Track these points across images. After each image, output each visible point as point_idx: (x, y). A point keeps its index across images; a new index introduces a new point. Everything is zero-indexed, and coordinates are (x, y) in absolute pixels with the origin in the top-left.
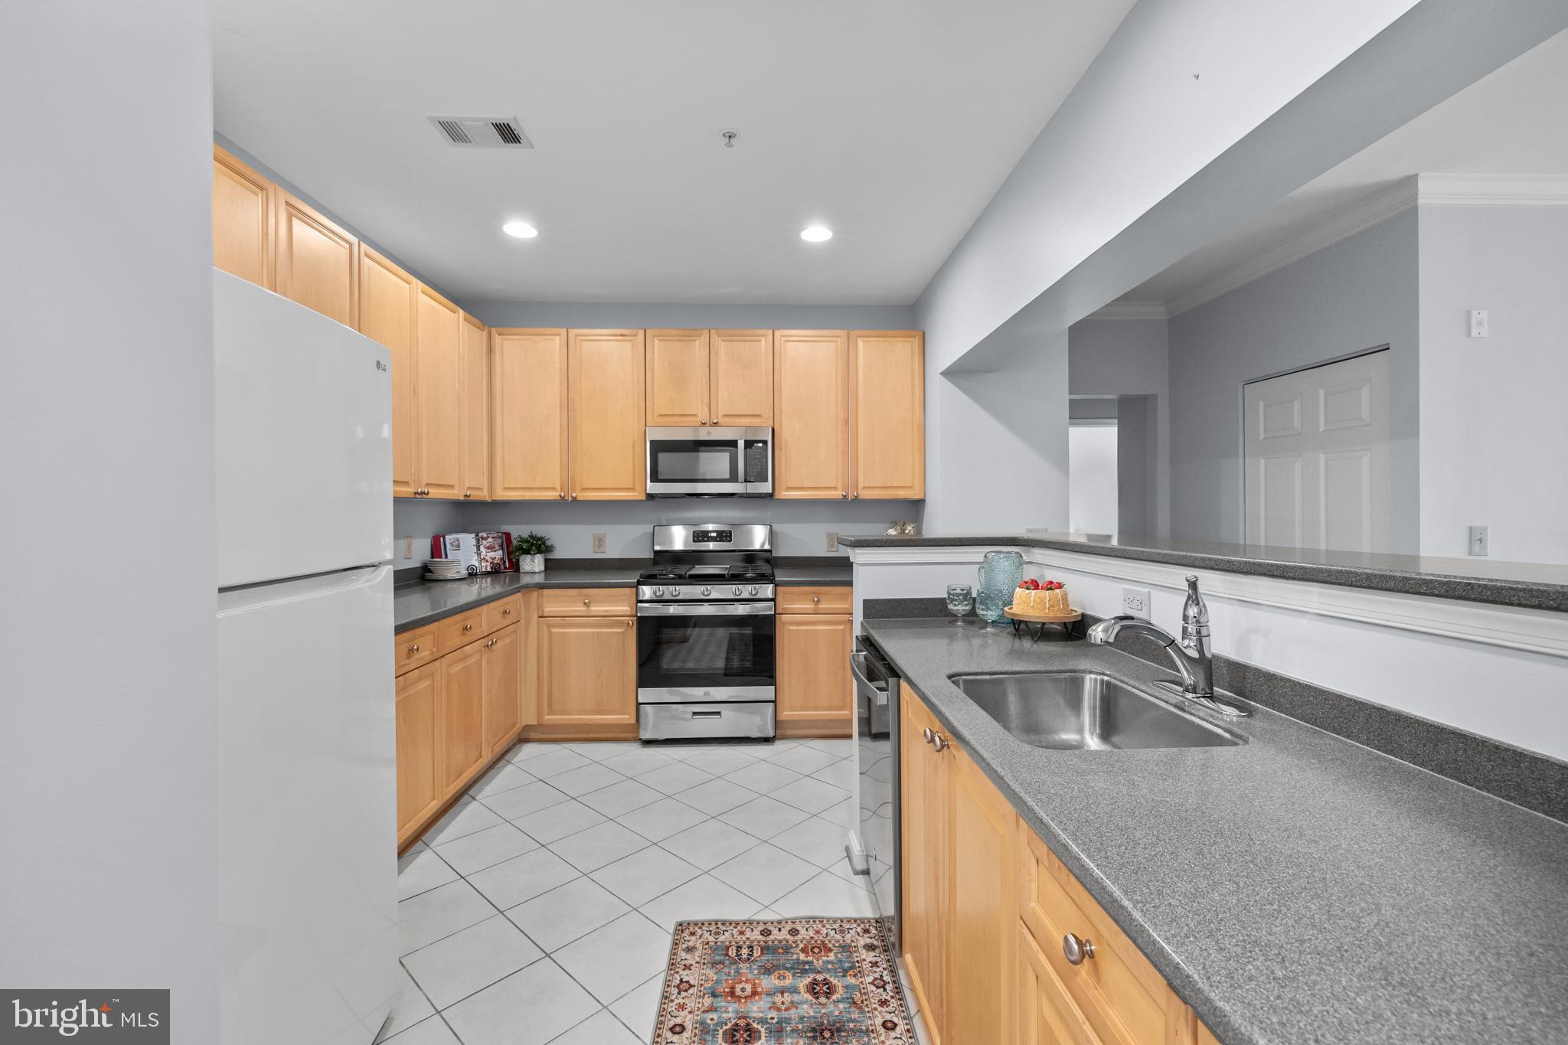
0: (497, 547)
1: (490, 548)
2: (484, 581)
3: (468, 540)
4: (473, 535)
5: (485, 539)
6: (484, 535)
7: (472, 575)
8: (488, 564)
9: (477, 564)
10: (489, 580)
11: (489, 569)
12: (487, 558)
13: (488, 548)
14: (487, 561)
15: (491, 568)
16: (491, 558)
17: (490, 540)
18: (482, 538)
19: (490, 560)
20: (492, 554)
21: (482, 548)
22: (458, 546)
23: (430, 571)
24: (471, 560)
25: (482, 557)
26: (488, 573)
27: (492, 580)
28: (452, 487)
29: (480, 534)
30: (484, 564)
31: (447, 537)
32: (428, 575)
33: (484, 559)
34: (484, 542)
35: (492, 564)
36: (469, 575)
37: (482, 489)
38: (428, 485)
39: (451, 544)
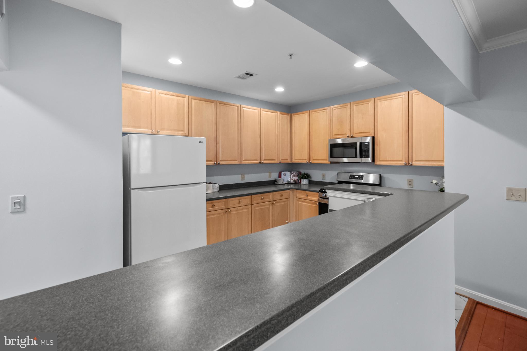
0: (296, 176)
1: (294, 176)
2: (291, 185)
3: (288, 173)
5: (293, 173)
6: (293, 172)
7: (288, 183)
9: (289, 180)
10: (293, 185)
11: (293, 182)
13: (293, 176)
14: (293, 180)
15: (294, 182)
16: (294, 179)
17: (294, 174)
20: (294, 178)
21: (291, 176)
22: (285, 175)
23: (276, 182)
24: (288, 179)
26: (292, 183)
27: (294, 185)
28: (275, 160)
29: (291, 172)
30: (291, 181)
31: (282, 172)
32: (276, 183)
33: (292, 179)
34: (292, 174)
35: (294, 181)
36: (286, 183)
37: (287, 160)
38: (265, 160)
39: (283, 174)
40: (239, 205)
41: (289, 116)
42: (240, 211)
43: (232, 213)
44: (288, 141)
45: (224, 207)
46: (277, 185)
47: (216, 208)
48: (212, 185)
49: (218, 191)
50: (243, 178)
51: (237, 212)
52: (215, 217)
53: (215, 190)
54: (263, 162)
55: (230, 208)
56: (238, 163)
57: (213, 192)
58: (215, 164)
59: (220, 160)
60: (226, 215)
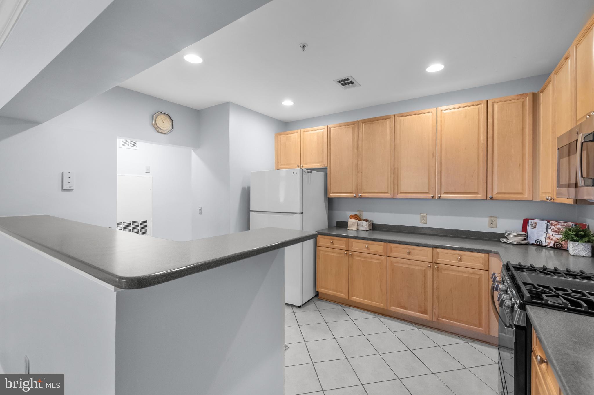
0: (561, 232)
2: (547, 251)
3: (542, 223)
4: (546, 222)
5: (555, 225)
6: (555, 223)
7: (539, 245)
8: (552, 242)
9: (543, 240)
10: (552, 252)
11: (552, 245)
12: (552, 237)
13: (556, 231)
14: (552, 240)
15: (554, 245)
16: (557, 239)
17: (559, 226)
18: (552, 224)
19: (554, 239)
20: (555, 236)
21: (549, 231)
22: (535, 227)
24: (540, 236)
25: (548, 236)
26: (551, 248)
27: (554, 252)
29: (550, 222)
30: (548, 241)
31: (530, 220)
32: (503, 240)
33: (549, 238)
34: (553, 227)
35: (555, 243)
36: (534, 244)
39: (531, 225)
40: (366, 251)
42: (368, 260)
43: (356, 258)
45: (344, 247)
46: (503, 245)
47: (335, 246)
48: (358, 222)
49: (366, 230)
50: (423, 220)
51: (363, 259)
52: (334, 256)
53: (361, 228)
54: (440, 197)
55: (352, 250)
56: (390, 197)
57: (357, 230)
58: (354, 196)
59: (363, 192)
60: (348, 258)
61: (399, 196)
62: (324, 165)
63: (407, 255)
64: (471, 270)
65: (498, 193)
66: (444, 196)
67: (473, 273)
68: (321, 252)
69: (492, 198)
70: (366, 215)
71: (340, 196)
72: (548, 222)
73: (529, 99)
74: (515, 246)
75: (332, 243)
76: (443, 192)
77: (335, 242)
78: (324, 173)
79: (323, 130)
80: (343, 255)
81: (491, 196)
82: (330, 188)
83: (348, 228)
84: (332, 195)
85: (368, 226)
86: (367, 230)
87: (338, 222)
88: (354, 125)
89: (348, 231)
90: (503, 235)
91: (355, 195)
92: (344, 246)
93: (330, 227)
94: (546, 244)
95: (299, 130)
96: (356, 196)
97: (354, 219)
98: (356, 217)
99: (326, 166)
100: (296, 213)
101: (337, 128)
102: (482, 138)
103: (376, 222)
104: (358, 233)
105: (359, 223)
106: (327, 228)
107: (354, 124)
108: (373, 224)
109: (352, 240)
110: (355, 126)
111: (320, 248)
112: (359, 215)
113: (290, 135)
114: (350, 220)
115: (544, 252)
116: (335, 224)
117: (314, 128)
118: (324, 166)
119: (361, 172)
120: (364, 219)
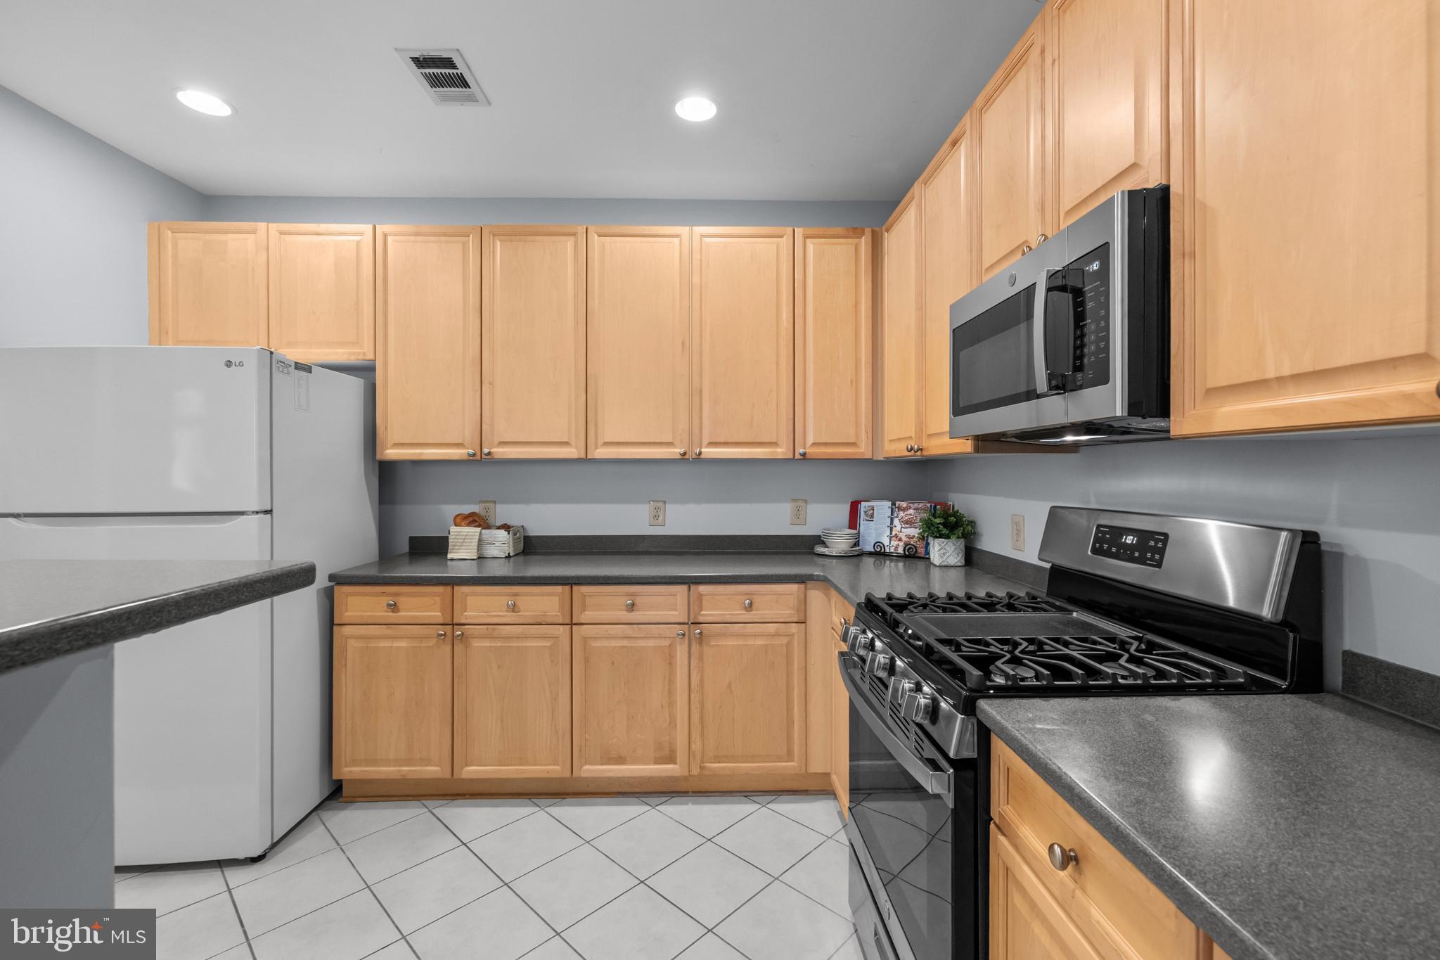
0: (916, 523)
1: (908, 523)
2: (893, 564)
3: (883, 508)
4: (890, 504)
5: (904, 510)
6: (904, 504)
7: (880, 554)
8: (901, 544)
9: (886, 541)
10: (901, 565)
11: (900, 550)
12: (900, 535)
13: (906, 522)
14: (900, 540)
15: (904, 550)
16: (908, 536)
17: (911, 511)
18: (900, 508)
19: (905, 539)
20: (909, 531)
21: (896, 522)
22: (872, 516)
23: (823, 544)
24: (881, 535)
25: (894, 533)
26: (899, 556)
27: (905, 565)
28: (774, 444)
29: (897, 503)
30: (894, 543)
31: (862, 503)
32: (820, 549)
33: (896, 536)
34: (901, 514)
35: (906, 545)
36: (870, 554)
37: (854, 444)
38: (712, 444)
39: (865, 512)
40: (510, 617)
41: (864, 243)
42: (514, 644)
43: (476, 643)
44: (857, 361)
45: (436, 615)
46: (820, 561)
47: (404, 614)
48: (481, 533)
49: (506, 557)
50: (656, 517)
51: (499, 644)
52: (398, 647)
53: (491, 551)
54: (700, 453)
55: (463, 621)
56: (576, 456)
57: (479, 558)
58: (469, 455)
59: (496, 442)
60: (449, 648)
61: (601, 453)
62: (364, 354)
63: (625, 613)
64: (772, 628)
65: (814, 444)
66: (708, 452)
67: (777, 635)
68: (352, 644)
69: (804, 455)
70: (505, 512)
71: (421, 454)
72: (893, 504)
73: (865, 241)
74: (842, 560)
75: (394, 607)
76: (705, 442)
77: (402, 601)
78: (363, 380)
79: (358, 238)
80: (433, 642)
81: (802, 451)
82: (386, 428)
83: (450, 556)
84: (391, 453)
85: (511, 542)
86: (509, 557)
87: (414, 541)
88: (465, 239)
89: (449, 563)
90: (818, 540)
91: (472, 451)
92: (437, 612)
93: (386, 554)
94: (892, 550)
95: (262, 226)
96: (474, 455)
97: (469, 525)
98: (473, 520)
99: (371, 357)
100: (242, 513)
101: (412, 238)
102: (784, 316)
103: (536, 530)
104: (479, 567)
105: (484, 536)
106: (377, 559)
107: (468, 236)
108: (525, 537)
109: (460, 590)
110: (472, 242)
111: (347, 630)
112: (483, 513)
113: (222, 237)
114: (453, 529)
115: (889, 567)
116: (405, 547)
117: (323, 227)
118: (361, 357)
119: (490, 384)
120: (498, 524)
